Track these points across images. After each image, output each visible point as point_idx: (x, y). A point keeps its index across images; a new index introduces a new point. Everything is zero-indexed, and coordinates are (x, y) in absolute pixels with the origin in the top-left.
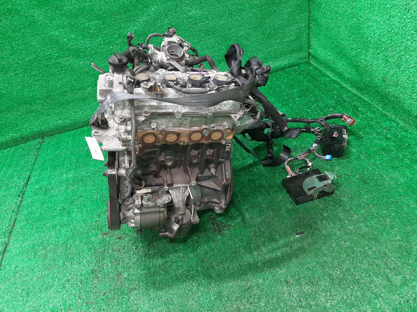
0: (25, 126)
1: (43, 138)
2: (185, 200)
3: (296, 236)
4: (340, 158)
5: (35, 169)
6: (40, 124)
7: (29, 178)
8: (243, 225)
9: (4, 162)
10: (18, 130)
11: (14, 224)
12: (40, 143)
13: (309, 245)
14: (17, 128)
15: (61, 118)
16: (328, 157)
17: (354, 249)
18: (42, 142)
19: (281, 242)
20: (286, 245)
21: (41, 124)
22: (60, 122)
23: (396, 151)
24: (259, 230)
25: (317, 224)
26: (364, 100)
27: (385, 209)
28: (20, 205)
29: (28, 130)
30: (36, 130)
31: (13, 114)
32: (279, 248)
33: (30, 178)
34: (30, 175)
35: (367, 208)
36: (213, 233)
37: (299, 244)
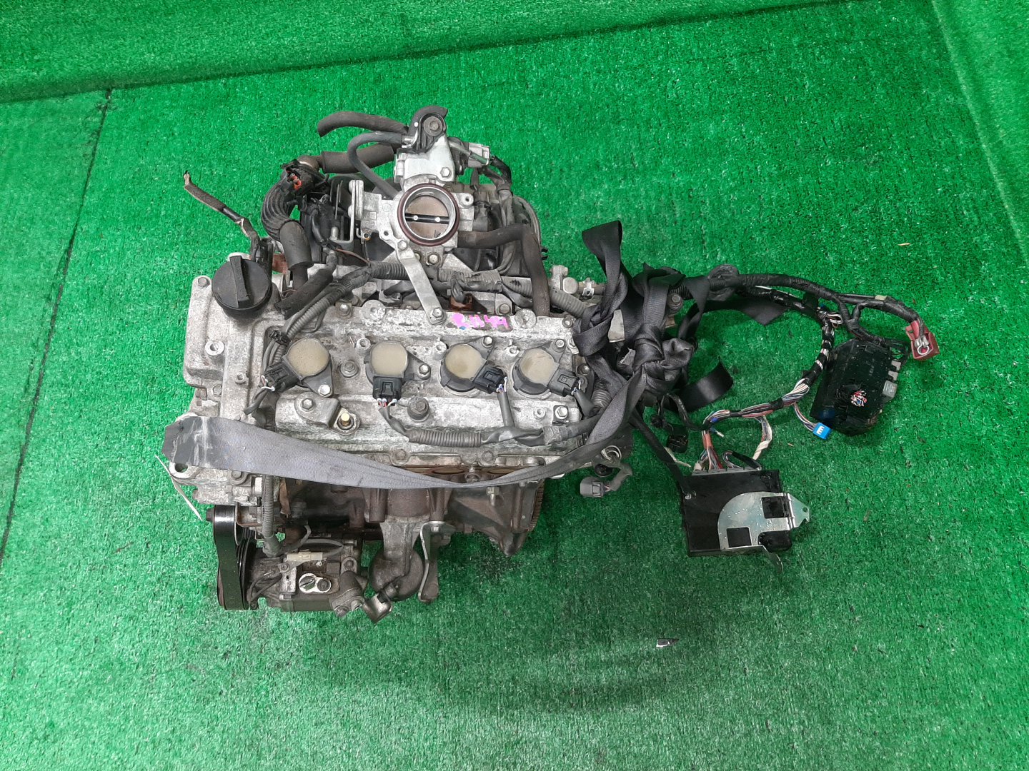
0: (57, 56)
1: (109, 91)
2: (413, 543)
3: (658, 646)
4: (852, 439)
5: (87, 213)
6: (97, 57)
7: (71, 242)
8: (549, 572)
9: (11, 156)
10: (38, 61)
11: (38, 390)
12: (100, 108)
13: (676, 678)
14: (36, 58)
15: (154, 47)
16: (821, 430)
17: (766, 723)
18: (106, 107)
19: (619, 650)
20: (624, 662)
21: (100, 57)
22: (150, 58)
23: (1001, 463)
24: (581, 600)
25: (714, 627)
26: (1013, 233)
27: (884, 639)
28: (50, 332)
29: (68, 68)
30: (86, 68)
31: (18, 20)
32: (608, 664)
33: (75, 243)
34: (74, 231)
35: (846, 621)
36: (478, 574)
37: (655, 669)
